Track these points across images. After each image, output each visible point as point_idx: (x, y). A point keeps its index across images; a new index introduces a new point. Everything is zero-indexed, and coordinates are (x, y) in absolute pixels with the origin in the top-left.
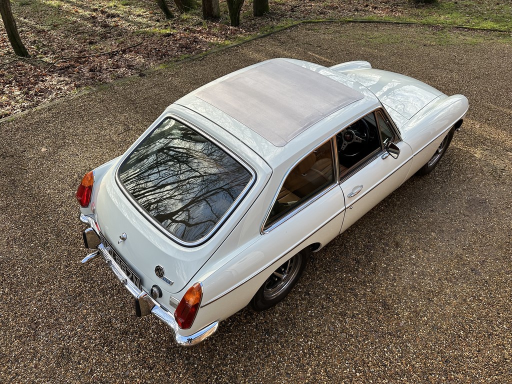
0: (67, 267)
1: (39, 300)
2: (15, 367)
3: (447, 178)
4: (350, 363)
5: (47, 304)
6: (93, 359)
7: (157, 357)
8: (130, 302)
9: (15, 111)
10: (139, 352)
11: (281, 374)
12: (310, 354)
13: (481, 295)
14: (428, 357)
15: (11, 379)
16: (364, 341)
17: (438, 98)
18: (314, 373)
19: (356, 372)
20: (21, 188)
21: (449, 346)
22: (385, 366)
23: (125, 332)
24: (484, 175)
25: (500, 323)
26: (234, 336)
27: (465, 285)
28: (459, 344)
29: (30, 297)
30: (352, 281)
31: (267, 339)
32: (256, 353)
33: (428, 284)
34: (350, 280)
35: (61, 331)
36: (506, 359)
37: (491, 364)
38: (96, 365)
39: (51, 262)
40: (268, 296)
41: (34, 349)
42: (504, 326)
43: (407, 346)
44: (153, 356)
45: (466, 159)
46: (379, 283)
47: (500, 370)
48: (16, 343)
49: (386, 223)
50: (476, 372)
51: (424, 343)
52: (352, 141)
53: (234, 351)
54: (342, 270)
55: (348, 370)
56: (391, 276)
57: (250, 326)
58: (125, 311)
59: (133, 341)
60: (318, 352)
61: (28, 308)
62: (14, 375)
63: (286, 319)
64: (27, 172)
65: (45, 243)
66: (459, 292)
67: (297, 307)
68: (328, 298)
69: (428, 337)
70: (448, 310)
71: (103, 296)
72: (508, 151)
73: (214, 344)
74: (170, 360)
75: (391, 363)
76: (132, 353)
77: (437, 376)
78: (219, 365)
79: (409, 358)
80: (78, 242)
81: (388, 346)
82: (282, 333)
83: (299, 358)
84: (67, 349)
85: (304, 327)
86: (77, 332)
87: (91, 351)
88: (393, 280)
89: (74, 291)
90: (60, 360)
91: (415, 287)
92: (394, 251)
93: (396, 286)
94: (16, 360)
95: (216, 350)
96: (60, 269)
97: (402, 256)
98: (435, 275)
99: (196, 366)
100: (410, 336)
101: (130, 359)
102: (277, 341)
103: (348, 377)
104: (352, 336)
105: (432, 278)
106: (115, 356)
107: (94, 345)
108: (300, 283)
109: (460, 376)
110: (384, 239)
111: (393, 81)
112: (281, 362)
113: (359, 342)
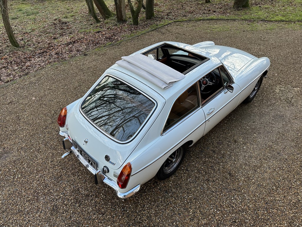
0: (52, 162)
1: (38, 180)
2: (27, 217)
3: (261, 104)
4: (213, 207)
5: (43, 182)
6: (71, 210)
7: (106, 208)
8: (89, 179)
9: (16, 78)
10: (96, 206)
11: (175, 214)
12: (190, 202)
13: (283, 167)
14: (256, 201)
15: (26, 224)
16: (220, 194)
17: (253, 60)
18: (194, 213)
19: (217, 211)
20: (22, 120)
21: (267, 195)
22: (233, 207)
23: (87, 196)
24: (282, 101)
25: (295, 181)
26: (148, 194)
27: (274, 162)
28: (273, 193)
29: (33, 179)
30: (212, 162)
31: (166, 195)
32: (161, 203)
33: (254, 162)
34: (210, 162)
35: (51, 197)
36: (299, 200)
37: (291, 204)
38: (72, 214)
39: (43, 159)
40: (166, 172)
41: (37, 207)
42: (298, 183)
43: (244, 196)
44: (104, 208)
45: (271, 93)
46: (227, 162)
47: (297, 207)
48: (27, 204)
49: (229, 130)
50: (284, 208)
51: (254, 194)
52: (207, 85)
53: (149, 203)
54: (206, 157)
55: (212, 210)
56: (233, 158)
57: (157, 189)
58: (86, 184)
59: (92, 200)
60: (195, 201)
61: (32, 185)
62: (28, 221)
63: (176, 184)
64: (25, 111)
65: (39, 150)
66: (271, 166)
67: (182, 178)
68: (199, 172)
69: (255, 190)
70: (266, 175)
71: (74, 177)
72: (294, 87)
73: (137, 199)
74: (114, 209)
75: (236, 205)
76: (92, 206)
77: (262, 211)
78: (141, 211)
79: (246, 202)
80: (57, 148)
81: (234, 196)
82: (174, 192)
83: (185, 205)
84: (55, 206)
85: (186, 188)
86: (61, 196)
87: (69, 206)
88: (234, 161)
89: (57, 175)
90: (52, 212)
91: (246, 164)
92: (234, 145)
93: (236, 164)
94: (28, 213)
95: (139, 203)
96: (48, 163)
97: (238, 148)
98: (257, 157)
99: (128, 212)
100: (246, 190)
101: (91, 210)
102: (172, 197)
103: (213, 214)
104: (213, 192)
105: (256, 158)
106: (83, 208)
107: (71, 203)
108: (182, 164)
109: (275, 211)
110: (228, 138)
111: (227, 51)
112: (175, 207)
113: (218, 195)
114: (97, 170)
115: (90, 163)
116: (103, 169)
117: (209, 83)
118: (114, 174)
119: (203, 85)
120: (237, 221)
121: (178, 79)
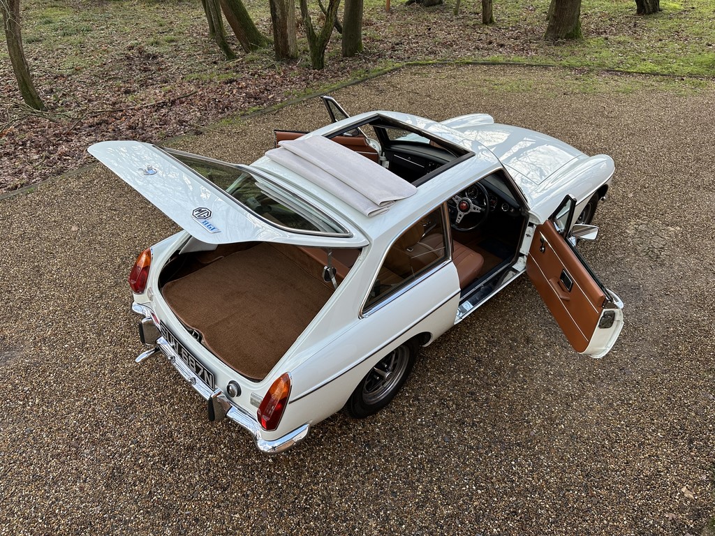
0: (112, 371)
1: (80, 412)
2: (53, 491)
3: (591, 259)
4: (470, 480)
5: (90, 416)
6: (152, 479)
7: (232, 476)
8: (195, 413)
9: (34, 180)
10: (209, 470)
11: (386, 493)
12: (420, 469)
13: (630, 399)
14: (564, 471)
15: (50, 505)
16: (487, 453)
17: (576, 159)
18: (426, 491)
19: (477, 489)
20: (47, 276)
21: (590, 457)
22: (513, 481)
23: (190, 448)
24: (638, 255)
25: (653, 431)
26: (326, 449)
27: (611, 387)
28: (603, 455)
29: (67, 408)
30: (472, 384)
31: (367, 452)
32: (354, 469)
33: (567, 386)
34: (468, 382)
35: (109, 448)
36: (659, 472)
37: (641, 478)
38: (155, 486)
39: (92, 366)
40: (369, 400)
41: (76, 469)
42: (659, 434)
43: (539, 459)
44: (226, 475)
45: (615, 236)
46: (506, 385)
47: (652, 485)
48: (53, 463)
49: (514, 315)
50: (623, 487)
51: (561, 454)
52: (469, 212)
53: (327, 467)
54: (460, 370)
55: (467, 486)
56: (520, 377)
57: (347, 437)
58: (190, 423)
59: (201, 457)
60: (431, 467)
61: (66, 421)
62: (54, 500)
63: (391, 429)
64: (54, 257)
65: (83, 344)
66: (604, 395)
67: (403, 415)
68: (442, 403)
69: (565, 447)
70: (590, 416)
71: (161, 406)
72: (668, 225)
73: (302, 459)
74: (248, 479)
75: (519, 478)
76: (200, 472)
77: (576, 492)
78: (308, 484)
79: (542, 472)
80: (125, 341)
81: (516, 459)
82: (386, 445)
83: (407, 474)
84: (118, 469)
85: (412, 437)
86: (130, 448)
87: (149, 470)
88: (522, 382)
89: (124, 400)
90: (110, 482)
91: (549, 390)
92: (524, 347)
93: (527, 389)
94: (55, 483)
95: (305, 466)
96: (104, 374)
97: (533, 354)
98: (575, 375)
99: (280, 485)
100: (543, 447)
101: (197, 478)
102: (380, 455)
103: (468, 495)
104: (471, 448)
105: (572, 378)
106: (179, 475)
107: (152, 463)
108: (407, 386)
109: (604, 492)
110: (511, 333)
111: (525, 139)
112: (385, 479)
113: (481, 455)
114: (213, 389)
115: (200, 373)
116: (228, 387)
117: (474, 208)
118: (251, 399)
119: (460, 213)
120: (520, 511)
121: (401, 195)
